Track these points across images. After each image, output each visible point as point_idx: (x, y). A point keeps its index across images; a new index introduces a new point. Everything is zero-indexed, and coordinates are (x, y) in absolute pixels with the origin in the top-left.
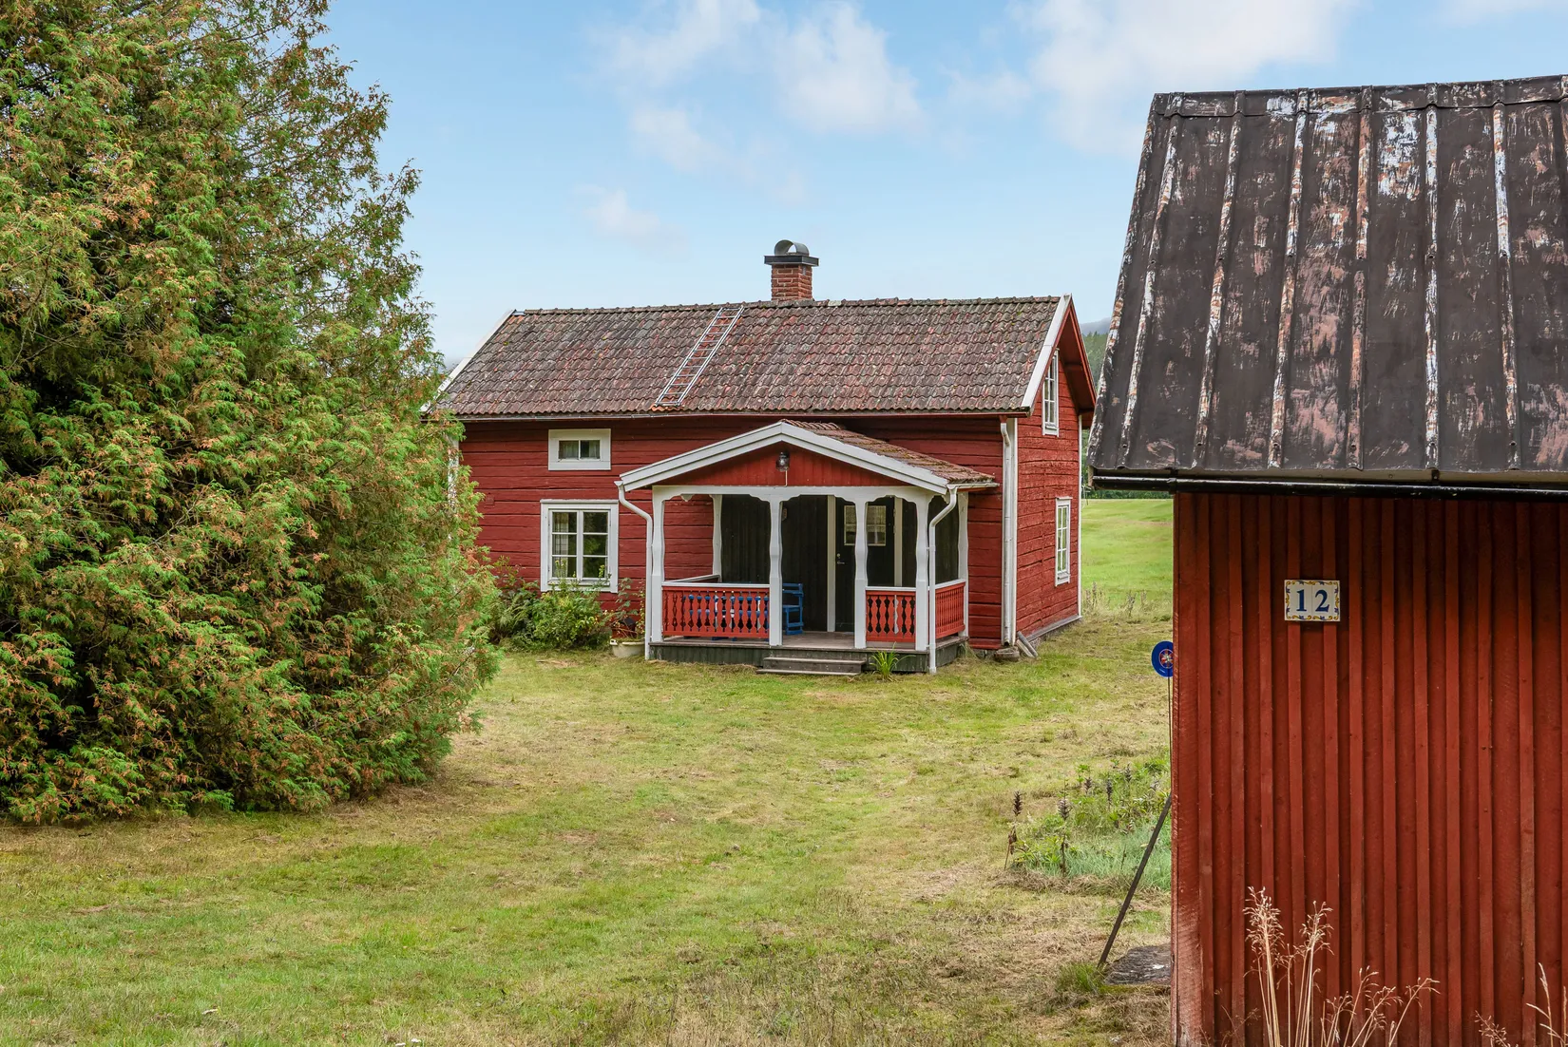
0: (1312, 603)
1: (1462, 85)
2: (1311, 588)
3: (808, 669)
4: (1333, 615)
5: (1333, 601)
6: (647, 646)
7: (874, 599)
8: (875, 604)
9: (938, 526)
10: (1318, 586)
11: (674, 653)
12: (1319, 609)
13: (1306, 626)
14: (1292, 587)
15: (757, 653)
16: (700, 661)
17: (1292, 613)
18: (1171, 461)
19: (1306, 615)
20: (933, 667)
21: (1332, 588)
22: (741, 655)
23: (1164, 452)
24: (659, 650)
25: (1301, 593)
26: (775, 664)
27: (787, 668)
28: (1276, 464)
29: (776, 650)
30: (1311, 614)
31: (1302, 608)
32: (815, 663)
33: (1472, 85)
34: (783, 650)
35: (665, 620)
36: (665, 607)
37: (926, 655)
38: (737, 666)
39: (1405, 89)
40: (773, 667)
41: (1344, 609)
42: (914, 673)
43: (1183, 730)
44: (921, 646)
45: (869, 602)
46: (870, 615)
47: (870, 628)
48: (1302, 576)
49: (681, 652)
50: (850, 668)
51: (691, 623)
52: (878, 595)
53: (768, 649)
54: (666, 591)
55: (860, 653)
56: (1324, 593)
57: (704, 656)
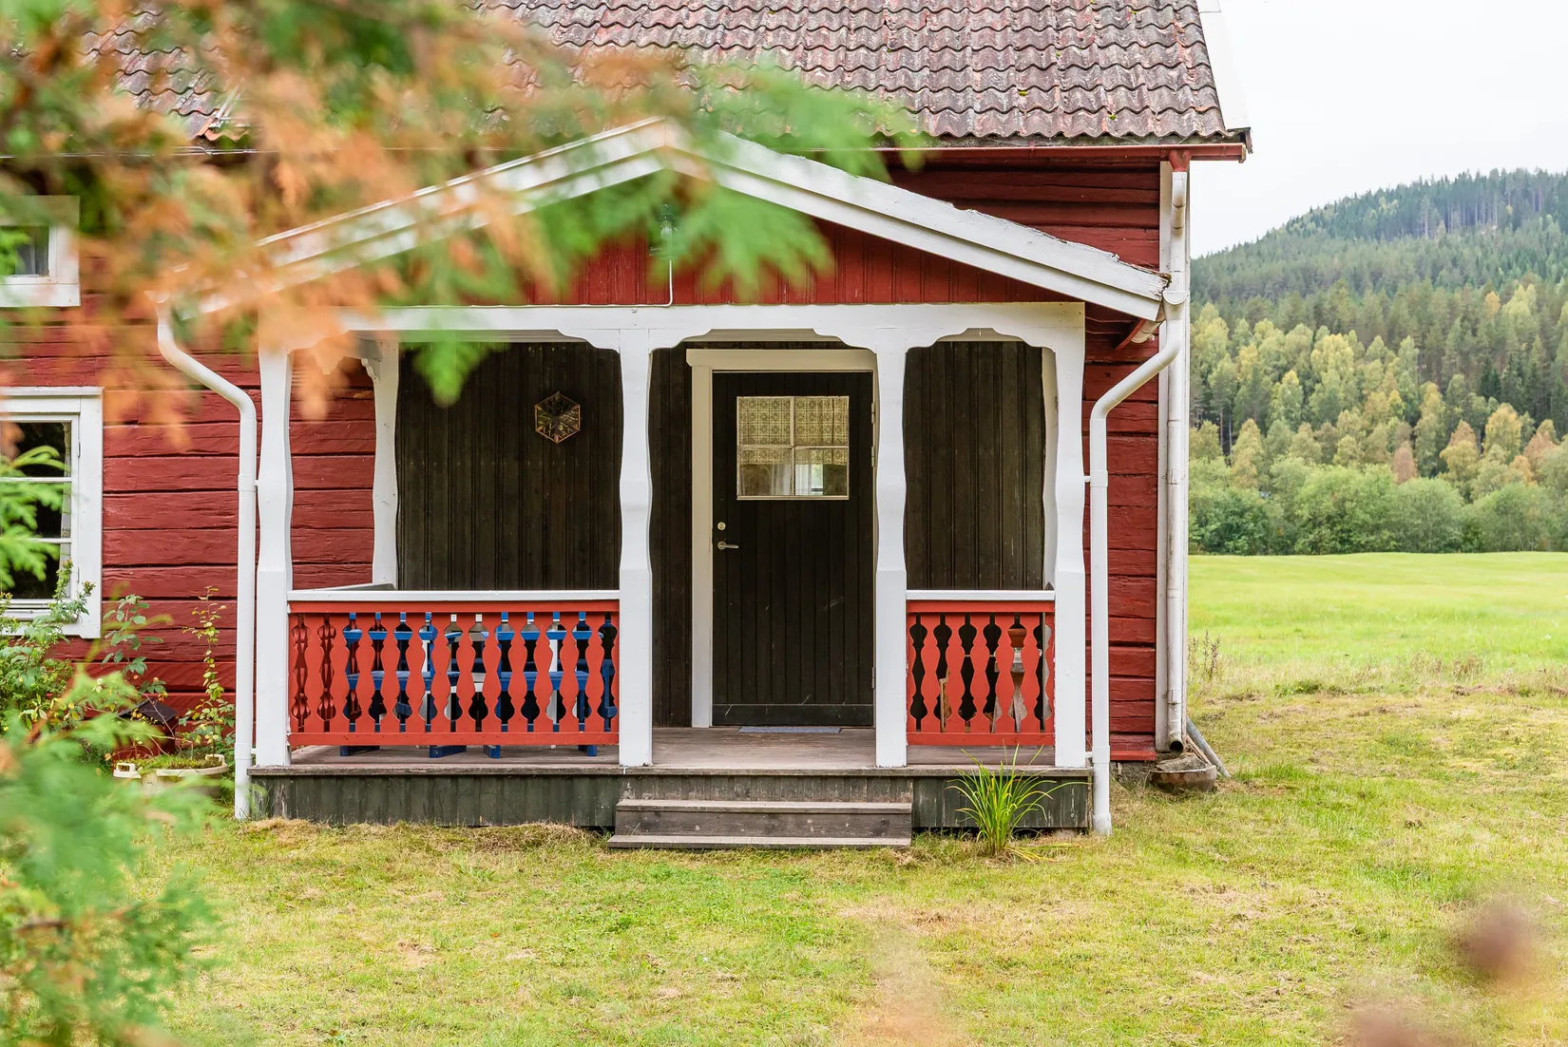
3: (751, 829)
6: (241, 776)
7: (930, 625)
8: (930, 641)
9: (1113, 417)
11: (327, 795)
15: (583, 787)
16: (408, 816)
20: (1103, 812)
22: (534, 794)
24: (281, 788)
26: (651, 821)
27: (688, 829)
29: (641, 779)
32: (773, 814)
34: (661, 777)
35: (298, 700)
36: (298, 664)
37: (1083, 781)
38: (527, 830)
40: (647, 828)
42: (1048, 831)
44: (1069, 753)
45: (916, 634)
46: (917, 671)
47: (917, 709)
49: (351, 793)
50: (883, 824)
51: (377, 708)
52: (943, 613)
53: (616, 777)
54: (300, 617)
55: (893, 780)
57: (420, 802)
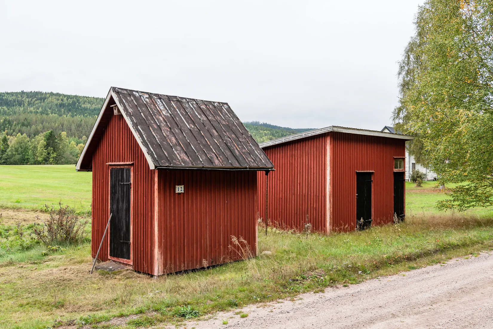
0: (180, 189)
1: (163, 95)
2: (180, 187)
4: (183, 192)
5: (183, 189)
10: (181, 186)
12: (181, 191)
13: (179, 194)
14: (177, 187)
17: (177, 192)
18: (167, 165)
19: (179, 192)
21: (183, 186)
23: (165, 163)
25: (178, 188)
28: (184, 165)
30: (180, 192)
31: (178, 191)
33: (164, 95)
39: (155, 94)
41: (184, 191)
43: (159, 215)
48: (178, 185)
56: (181, 187)
